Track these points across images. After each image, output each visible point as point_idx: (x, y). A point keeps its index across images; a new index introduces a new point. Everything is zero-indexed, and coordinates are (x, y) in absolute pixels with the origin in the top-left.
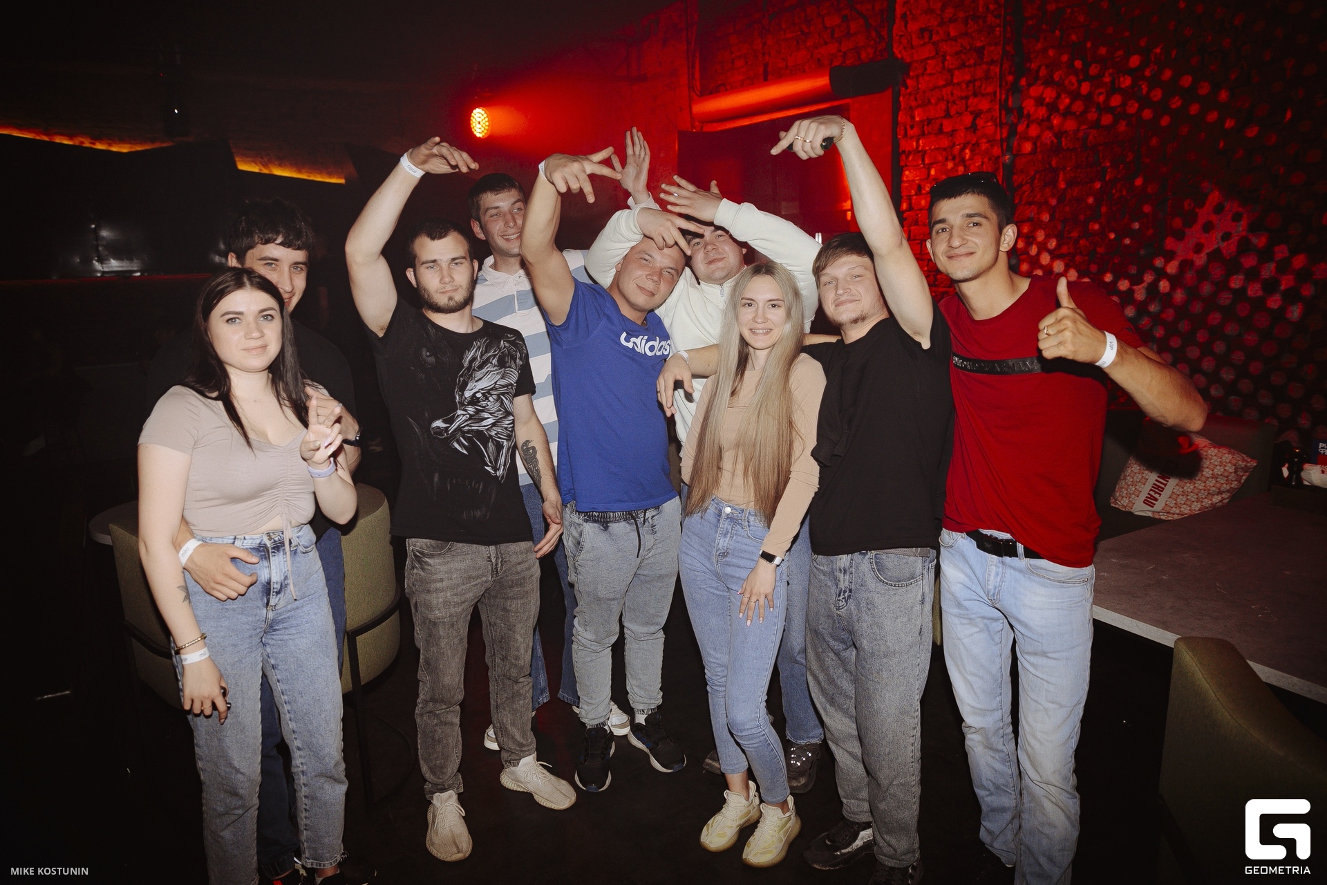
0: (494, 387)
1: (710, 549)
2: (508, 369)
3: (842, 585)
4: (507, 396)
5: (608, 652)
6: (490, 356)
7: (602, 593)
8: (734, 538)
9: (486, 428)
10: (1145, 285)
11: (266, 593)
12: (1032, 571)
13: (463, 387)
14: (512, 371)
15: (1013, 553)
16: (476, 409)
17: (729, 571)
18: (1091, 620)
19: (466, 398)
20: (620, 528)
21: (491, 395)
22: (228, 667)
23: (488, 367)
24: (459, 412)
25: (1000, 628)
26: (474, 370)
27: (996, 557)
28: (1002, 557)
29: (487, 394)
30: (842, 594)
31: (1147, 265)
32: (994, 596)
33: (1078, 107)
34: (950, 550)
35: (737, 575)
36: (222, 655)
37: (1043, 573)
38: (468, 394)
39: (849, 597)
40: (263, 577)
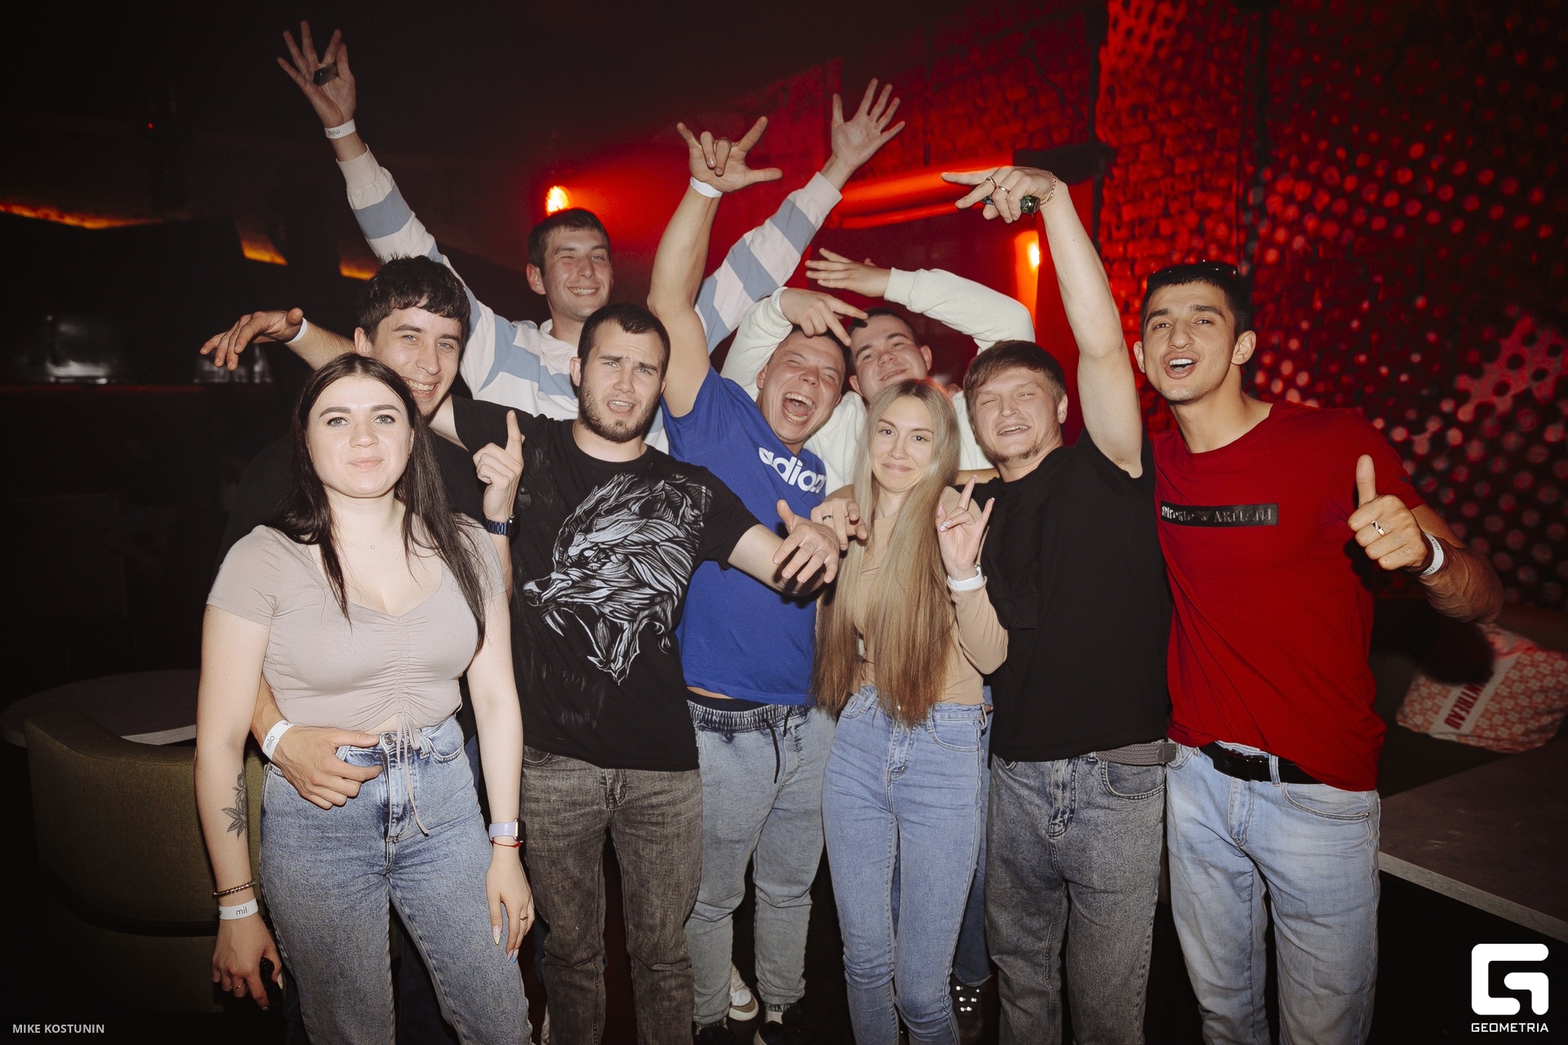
0: (621, 542)
1: (878, 764)
2: (654, 521)
3: (1059, 805)
4: (641, 558)
5: (729, 920)
6: (632, 498)
7: (723, 831)
8: (915, 744)
9: (597, 601)
10: (1427, 435)
11: (383, 819)
12: (1293, 801)
13: (567, 542)
14: (661, 525)
15: (1264, 776)
16: (584, 573)
17: (906, 793)
18: (1376, 872)
19: (569, 557)
20: (749, 740)
21: (615, 553)
22: (334, 917)
23: (623, 514)
24: (554, 575)
25: (1249, 882)
26: (599, 515)
27: (1241, 780)
28: (1249, 780)
29: (604, 552)
30: (1060, 815)
31: (1430, 408)
32: (1238, 835)
33: (1341, 206)
34: (1178, 772)
35: (919, 799)
36: (325, 901)
37: (1306, 804)
38: (573, 551)
39: (1070, 819)
40: (378, 797)
